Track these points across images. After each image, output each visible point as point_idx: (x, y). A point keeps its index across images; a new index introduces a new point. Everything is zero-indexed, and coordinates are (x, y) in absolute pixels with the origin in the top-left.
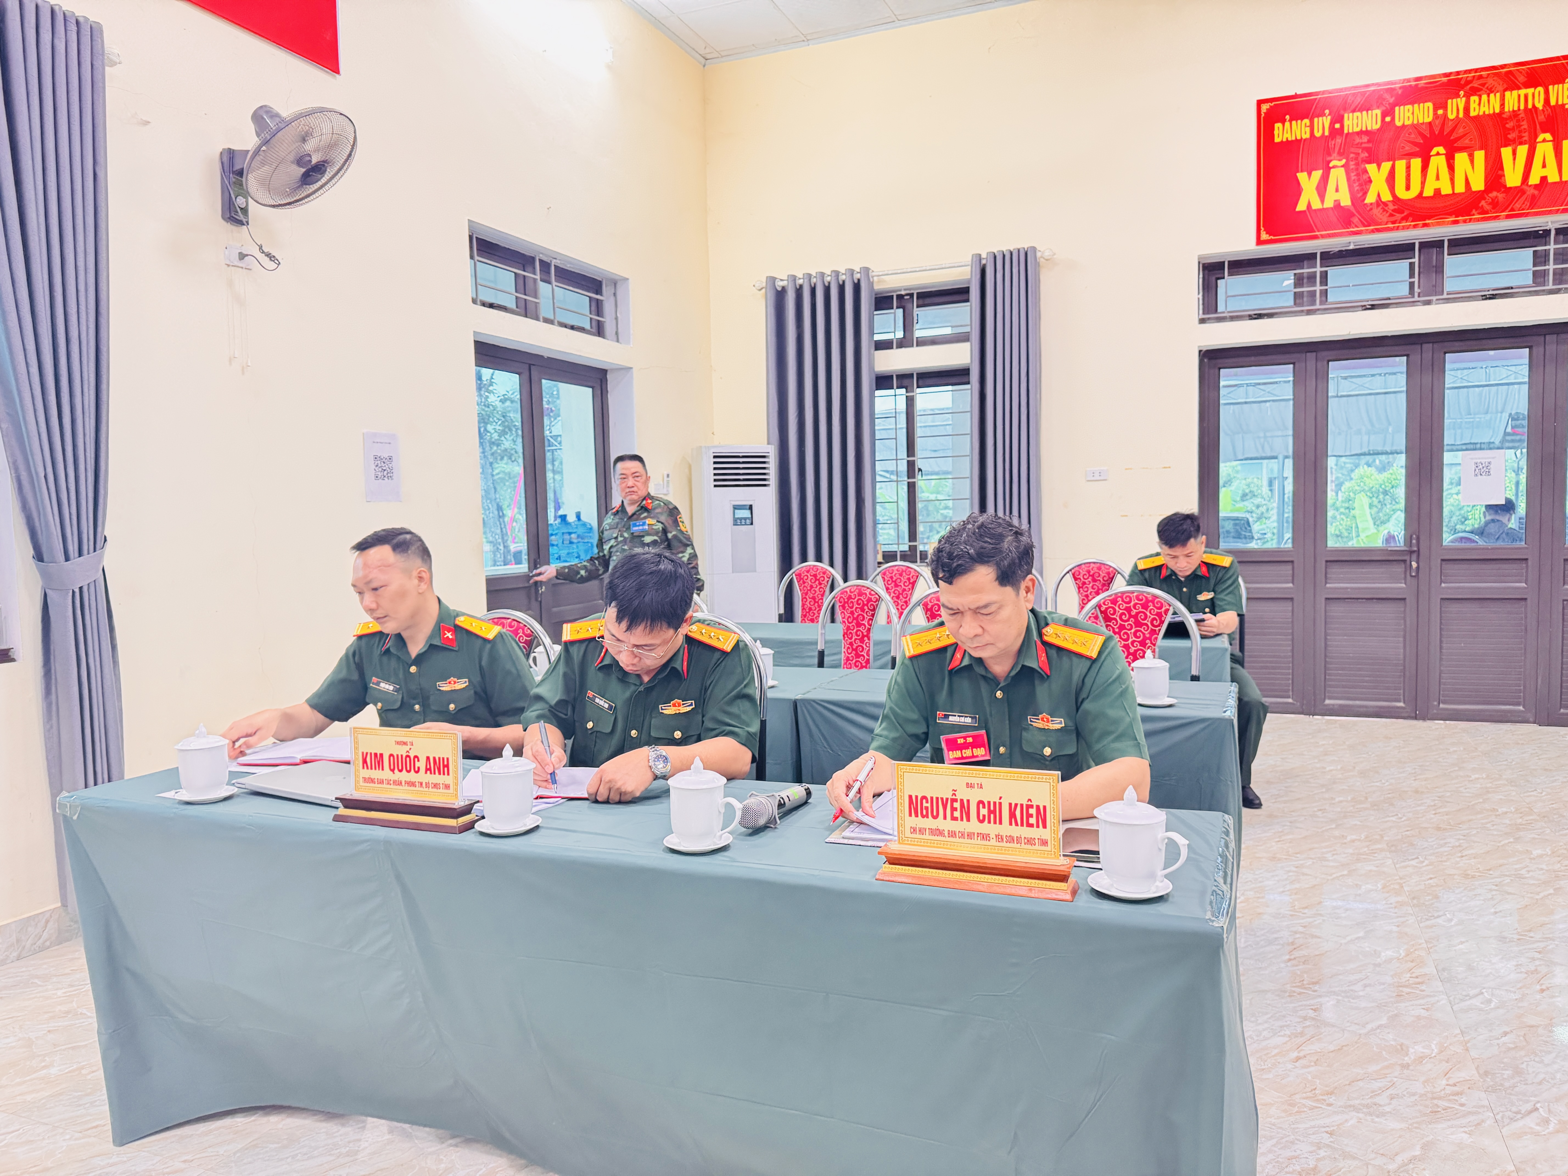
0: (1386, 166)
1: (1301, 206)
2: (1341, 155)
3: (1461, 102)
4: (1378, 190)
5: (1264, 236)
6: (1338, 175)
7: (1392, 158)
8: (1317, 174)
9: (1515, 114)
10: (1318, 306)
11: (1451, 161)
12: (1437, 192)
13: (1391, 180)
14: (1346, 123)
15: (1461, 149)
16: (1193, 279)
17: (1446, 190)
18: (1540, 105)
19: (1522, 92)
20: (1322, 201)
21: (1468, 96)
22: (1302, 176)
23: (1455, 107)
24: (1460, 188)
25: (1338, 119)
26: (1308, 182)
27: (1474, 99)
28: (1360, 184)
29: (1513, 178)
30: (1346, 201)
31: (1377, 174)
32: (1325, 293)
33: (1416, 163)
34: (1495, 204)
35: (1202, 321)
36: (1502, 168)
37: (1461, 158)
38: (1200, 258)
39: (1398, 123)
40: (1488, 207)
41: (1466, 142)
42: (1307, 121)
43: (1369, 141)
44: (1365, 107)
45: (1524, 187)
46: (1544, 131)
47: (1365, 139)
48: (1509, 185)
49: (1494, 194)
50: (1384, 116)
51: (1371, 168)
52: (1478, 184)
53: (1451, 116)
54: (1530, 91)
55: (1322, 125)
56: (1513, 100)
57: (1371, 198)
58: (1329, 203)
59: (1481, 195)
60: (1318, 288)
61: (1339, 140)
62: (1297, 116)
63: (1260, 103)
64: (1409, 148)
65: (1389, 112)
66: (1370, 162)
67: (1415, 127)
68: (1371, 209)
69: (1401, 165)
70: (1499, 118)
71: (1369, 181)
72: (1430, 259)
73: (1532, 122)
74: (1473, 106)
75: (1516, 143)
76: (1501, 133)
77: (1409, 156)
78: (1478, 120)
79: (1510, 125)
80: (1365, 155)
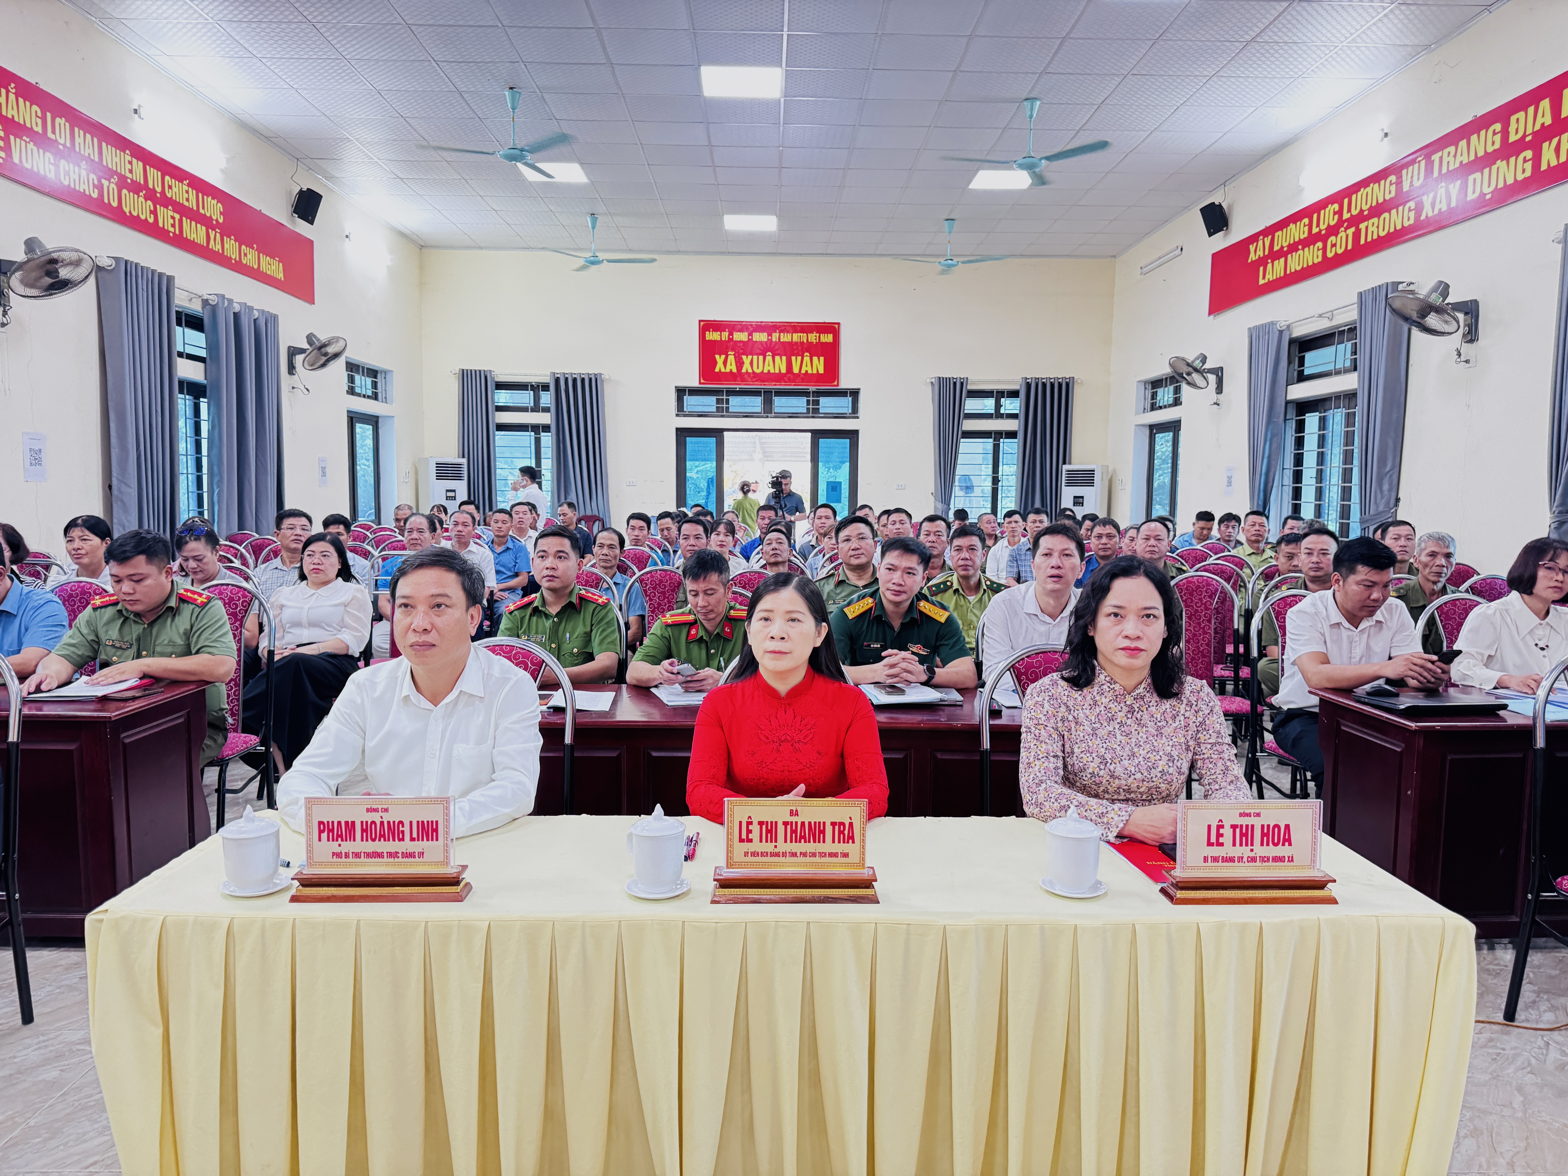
0: (750, 357)
1: (717, 370)
2: (733, 350)
3: (777, 335)
4: (747, 367)
5: (702, 381)
6: (731, 358)
7: (752, 354)
8: (723, 357)
9: (796, 343)
10: (723, 414)
11: (774, 359)
12: (769, 371)
13: (751, 363)
14: (735, 336)
15: (778, 355)
16: (673, 395)
17: (772, 371)
18: (805, 341)
19: (799, 334)
20: (725, 368)
21: (780, 332)
22: (717, 357)
23: (775, 337)
24: (777, 371)
25: (731, 334)
26: (720, 359)
27: (782, 334)
28: (740, 364)
29: (796, 370)
30: (735, 370)
31: (746, 360)
32: (728, 408)
33: (761, 358)
34: (789, 378)
35: (677, 415)
36: (792, 365)
37: (777, 358)
38: (675, 387)
39: (754, 340)
40: (787, 379)
41: (779, 352)
42: (718, 333)
43: (743, 346)
44: (741, 331)
45: (800, 373)
46: (807, 351)
47: (742, 344)
48: (794, 372)
49: (789, 374)
50: (749, 335)
51: (744, 357)
52: (784, 371)
53: (774, 340)
54: (802, 334)
55: (725, 335)
56: (796, 337)
57: (744, 370)
58: (728, 370)
59: (785, 375)
60: (725, 406)
61: (732, 343)
62: (715, 330)
63: (700, 321)
64: (758, 351)
65: (750, 334)
66: (744, 354)
67: (761, 343)
68: (744, 374)
69: (755, 357)
70: (791, 344)
71: (743, 363)
72: (768, 397)
73: (802, 348)
74: (782, 337)
75: (797, 355)
76: (791, 350)
77: (758, 354)
78: (783, 343)
79: (795, 347)
80: (741, 351)
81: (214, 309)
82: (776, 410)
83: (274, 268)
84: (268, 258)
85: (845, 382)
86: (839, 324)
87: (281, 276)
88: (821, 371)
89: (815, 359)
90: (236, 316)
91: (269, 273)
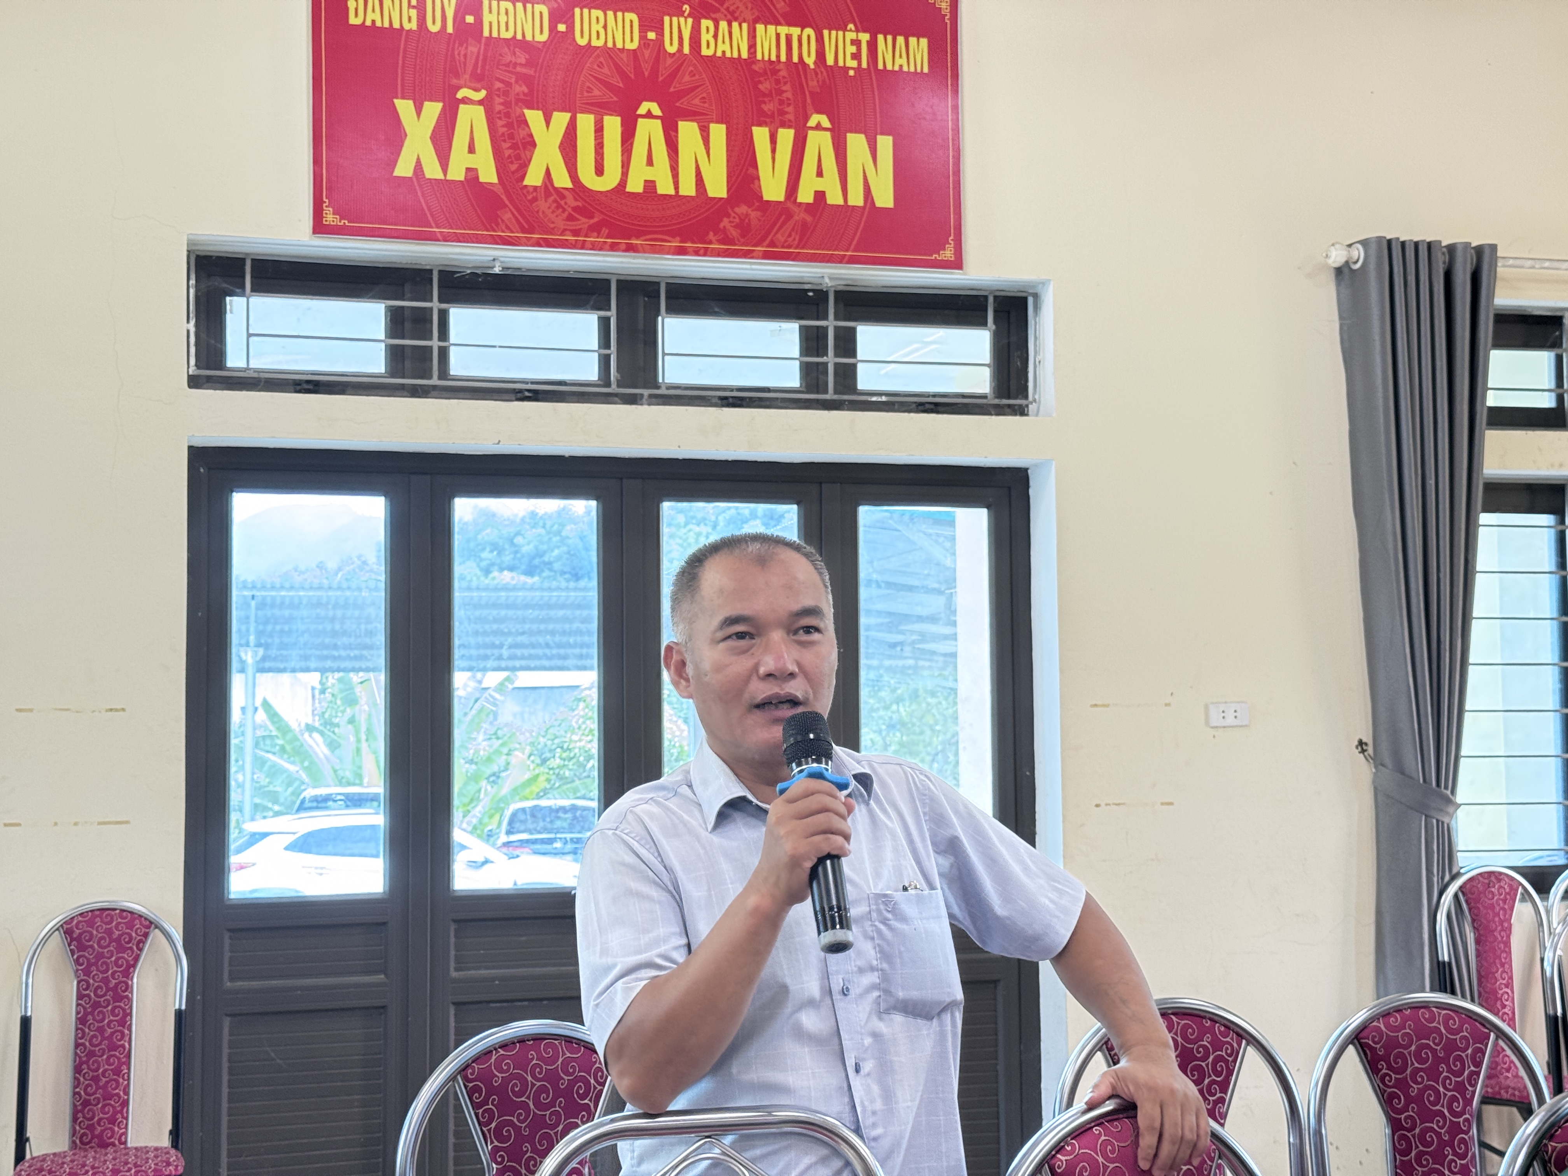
0: (561, 119)
1: (404, 168)
2: (478, 80)
3: (686, 26)
4: (547, 162)
5: (330, 218)
6: (473, 119)
7: (570, 105)
8: (433, 109)
9: (772, 67)
10: (434, 381)
11: (673, 134)
12: (650, 187)
13: (569, 148)
14: (487, 18)
15: (689, 115)
17: (665, 187)
18: (810, 61)
19: (783, 30)
20: (444, 166)
21: (696, 17)
22: (404, 107)
23: (676, 32)
24: (688, 188)
26: (417, 120)
27: (706, 23)
28: (513, 145)
29: (772, 185)
30: (489, 174)
31: (545, 132)
32: (445, 356)
33: (613, 124)
34: (744, 228)
35: (195, 382)
36: (754, 164)
37: (688, 130)
39: (582, 42)
40: (734, 233)
41: (695, 102)
43: (529, 64)
45: (790, 205)
46: (818, 109)
47: (522, 58)
48: (766, 197)
49: (742, 209)
50: (554, 20)
51: (534, 117)
52: (717, 186)
53: (670, 47)
54: (795, 31)
55: (442, 12)
56: (768, 42)
57: (533, 178)
58: (456, 173)
59: (721, 206)
60: (433, 343)
61: (472, 48)
64: (599, 93)
65: (563, 14)
66: (531, 106)
67: (610, 54)
68: (535, 199)
69: (586, 122)
70: (748, 69)
71: (531, 144)
72: (633, 315)
73: (799, 89)
74: (706, 37)
75: (775, 122)
77: (600, 109)
78: (715, 65)
79: (765, 86)
80: (521, 89)
82: (666, 371)
88: (885, 198)
89: (856, 142)
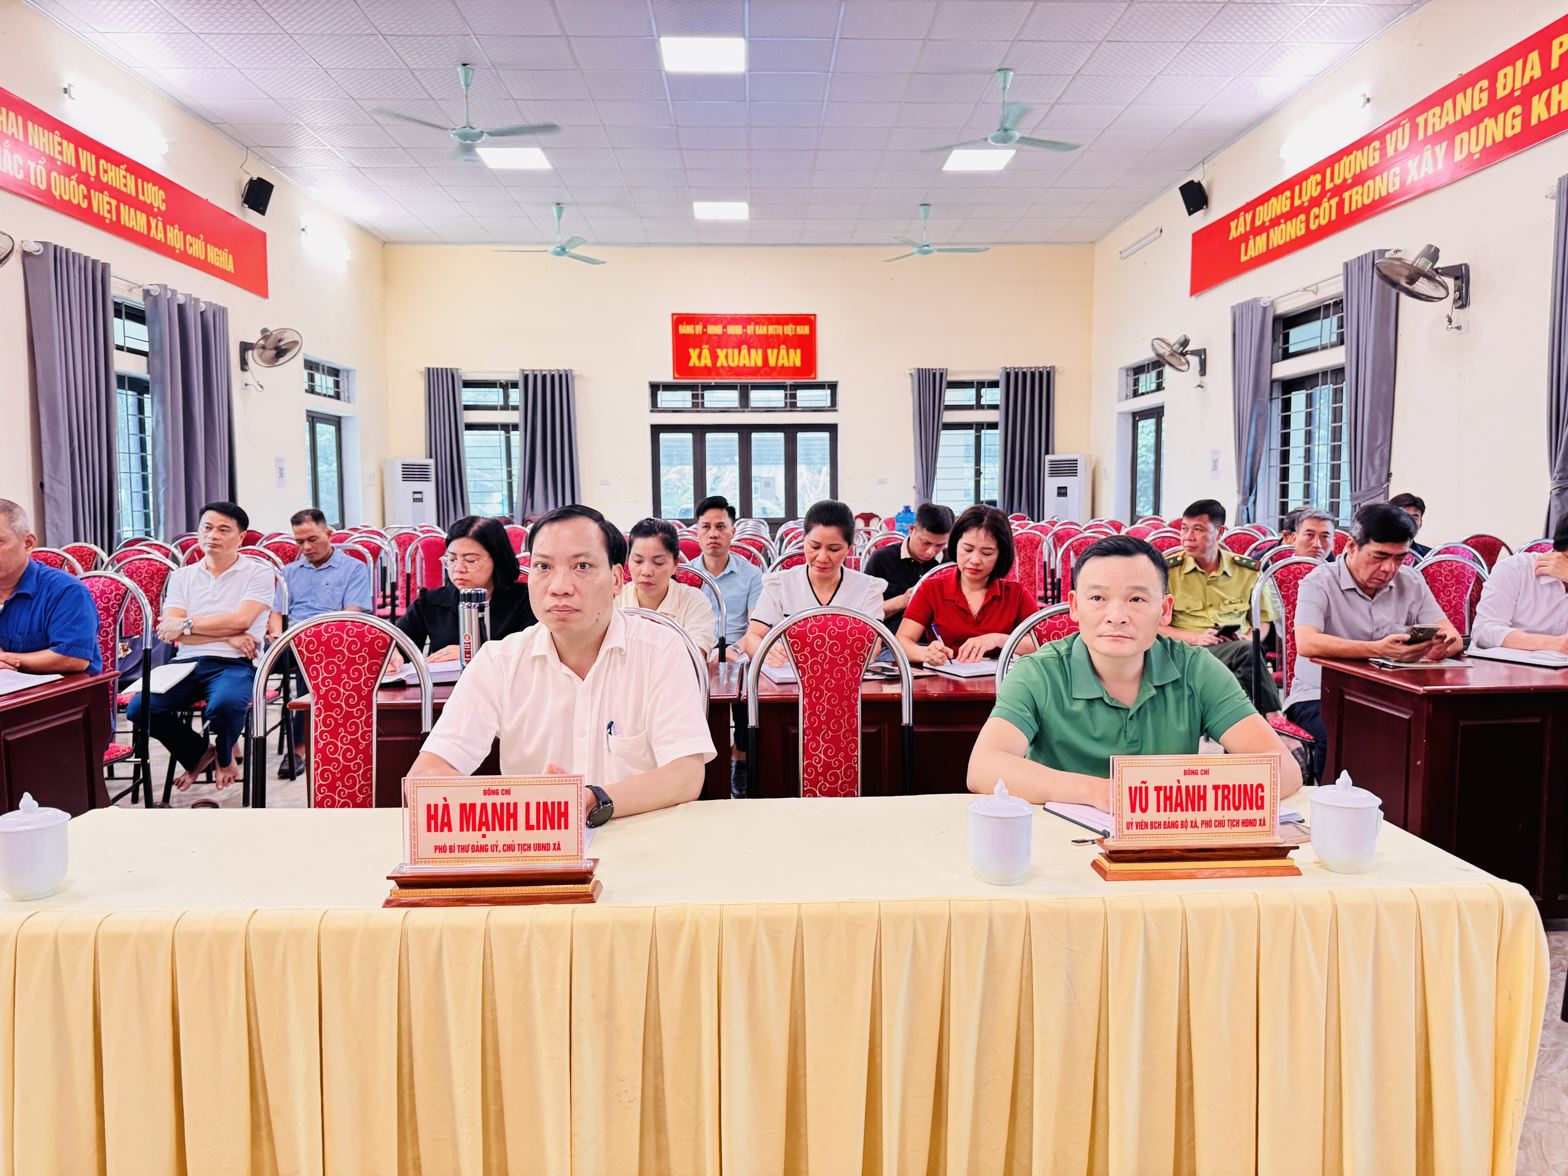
0: (725, 351)
1: (691, 364)
2: (707, 343)
3: (753, 327)
4: (721, 362)
5: (676, 376)
6: (706, 352)
7: (727, 347)
8: (697, 351)
9: (772, 336)
10: (700, 409)
11: (749, 352)
12: (744, 364)
13: (727, 357)
14: (709, 329)
15: (753, 347)
16: (647, 391)
17: (748, 365)
18: (781, 333)
19: (775, 327)
20: (699, 362)
21: (755, 325)
22: (691, 351)
23: (750, 329)
24: (753, 365)
25: (705, 327)
26: (694, 353)
27: (757, 327)
28: (714, 357)
29: (772, 363)
30: (709, 364)
31: (721, 353)
32: (703, 403)
33: (736, 351)
34: (767, 372)
35: (651, 412)
36: (768, 358)
37: (753, 351)
38: (650, 383)
39: (729, 333)
40: (765, 372)
41: (755, 345)
42: (692, 326)
43: (718, 339)
44: (716, 324)
45: (776, 366)
46: (783, 344)
47: (716, 338)
48: (771, 365)
49: (766, 368)
50: (723, 328)
51: (719, 351)
52: (760, 364)
53: (749, 333)
54: (777, 327)
55: (699, 329)
56: (772, 330)
57: (719, 364)
58: (702, 365)
59: (760, 368)
61: (706, 337)
62: (689, 323)
63: (674, 315)
64: (734, 344)
65: (725, 327)
66: (718, 347)
67: (736, 336)
68: (720, 369)
69: (730, 351)
70: (767, 337)
71: (718, 357)
72: (744, 391)
73: (778, 340)
74: (757, 329)
75: (773, 348)
76: (767, 343)
77: (733, 348)
78: (759, 336)
79: (771, 340)
80: (716, 345)
81: (156, 299)
82: (753, 404)
83: (223, 259)
84: (216, 249)
85: (822, 376)
86: (815, 315)
87: (230, 268)
88: (798, 364)
89: (792, 351)
90: (181, 308)
91: (217, 264)
